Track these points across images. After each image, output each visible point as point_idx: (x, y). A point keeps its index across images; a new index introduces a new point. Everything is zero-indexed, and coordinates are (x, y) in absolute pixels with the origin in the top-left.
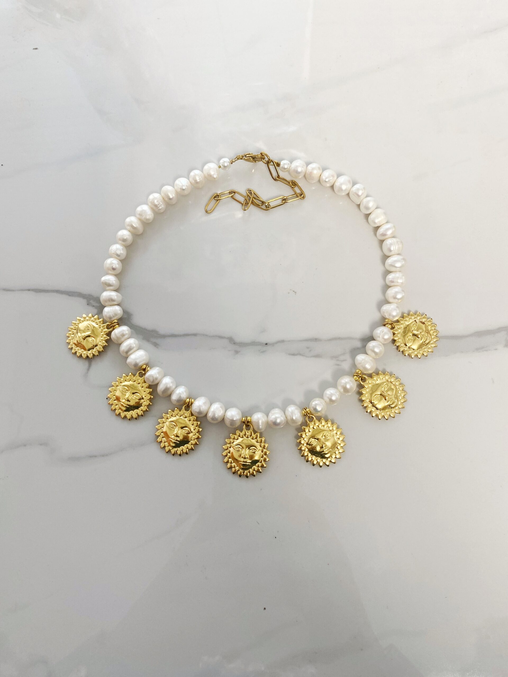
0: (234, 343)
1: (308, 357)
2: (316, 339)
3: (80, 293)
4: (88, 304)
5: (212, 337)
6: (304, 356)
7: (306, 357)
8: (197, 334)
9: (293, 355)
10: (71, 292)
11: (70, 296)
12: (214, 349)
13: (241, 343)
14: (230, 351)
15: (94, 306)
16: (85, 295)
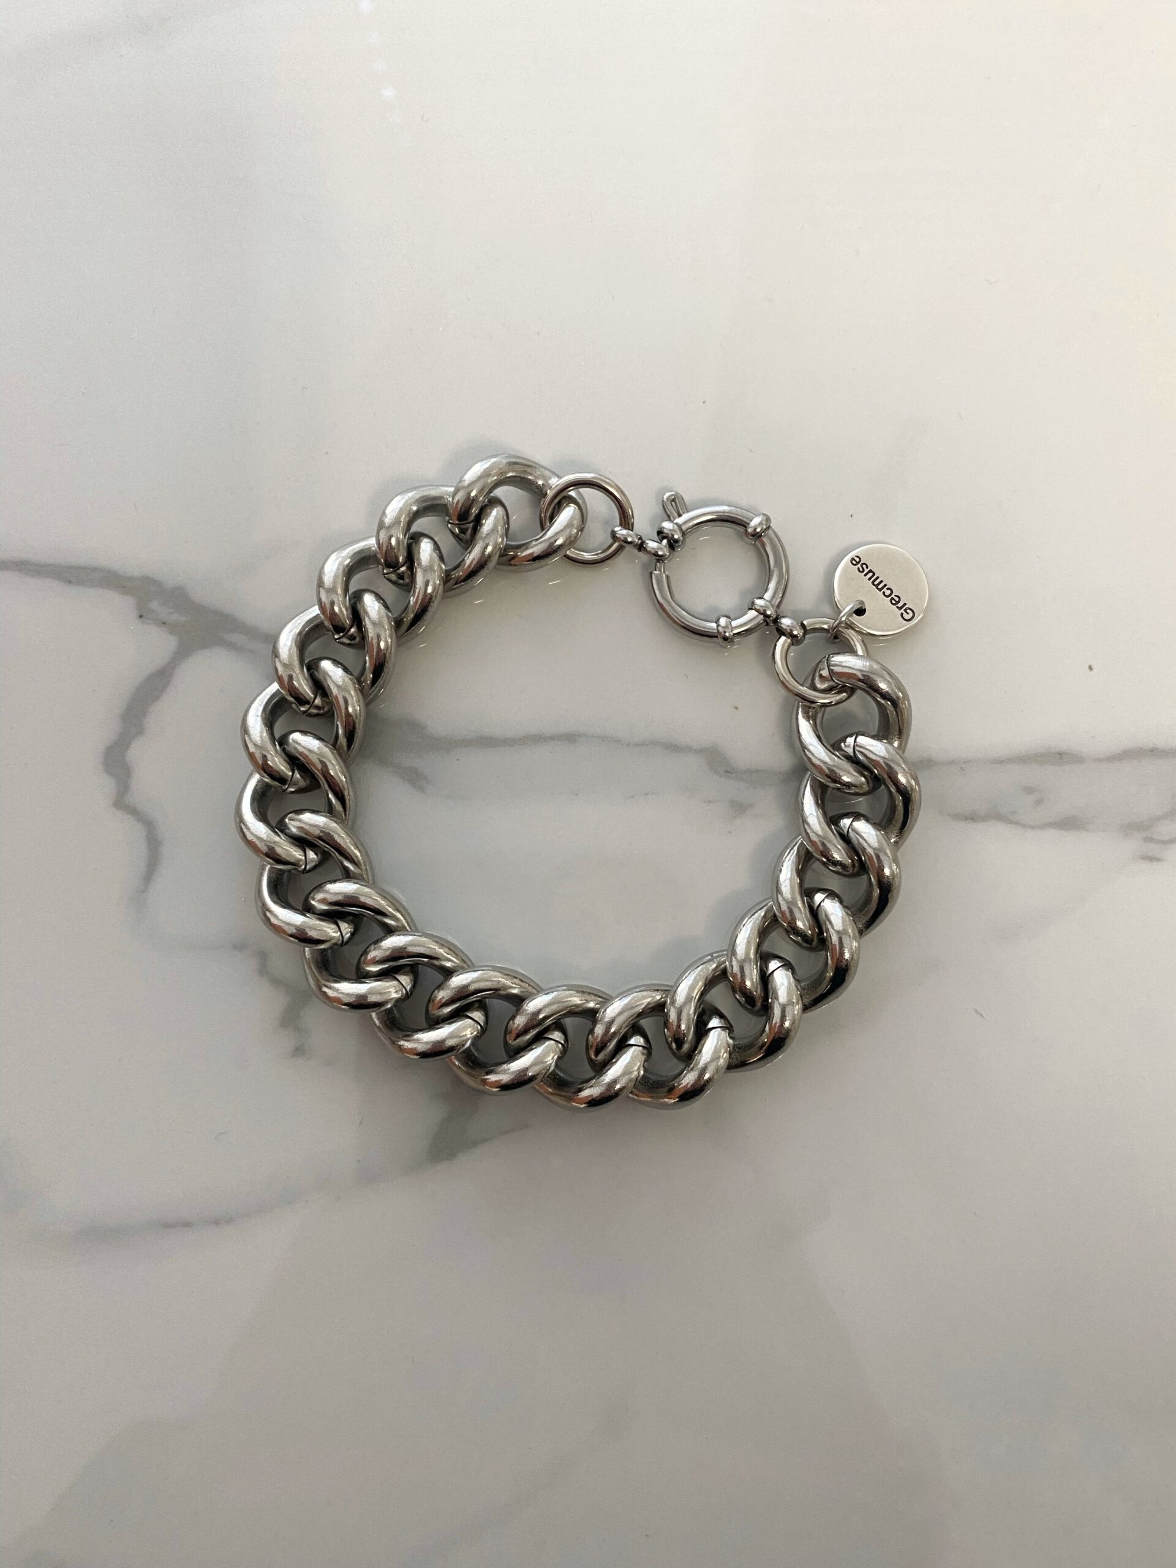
0: (727, 772)
1: (1032, 827)
2: (1061, 754)
3: (109, 572)
4: (141, 617)
5: (638, 745)
6: (1017, 823)
7: (1024, 826)
8: (579, 736)
9: (972, 819)
10: (74, 568)
11: (70, 582)
12: (647, 794)
13: (757, 771)
14: (710, 802)
15: (164, 623)
16: (131, 579)
